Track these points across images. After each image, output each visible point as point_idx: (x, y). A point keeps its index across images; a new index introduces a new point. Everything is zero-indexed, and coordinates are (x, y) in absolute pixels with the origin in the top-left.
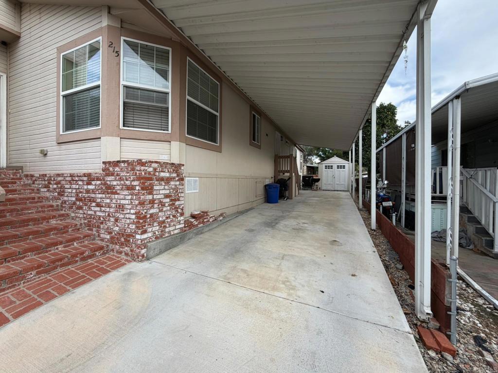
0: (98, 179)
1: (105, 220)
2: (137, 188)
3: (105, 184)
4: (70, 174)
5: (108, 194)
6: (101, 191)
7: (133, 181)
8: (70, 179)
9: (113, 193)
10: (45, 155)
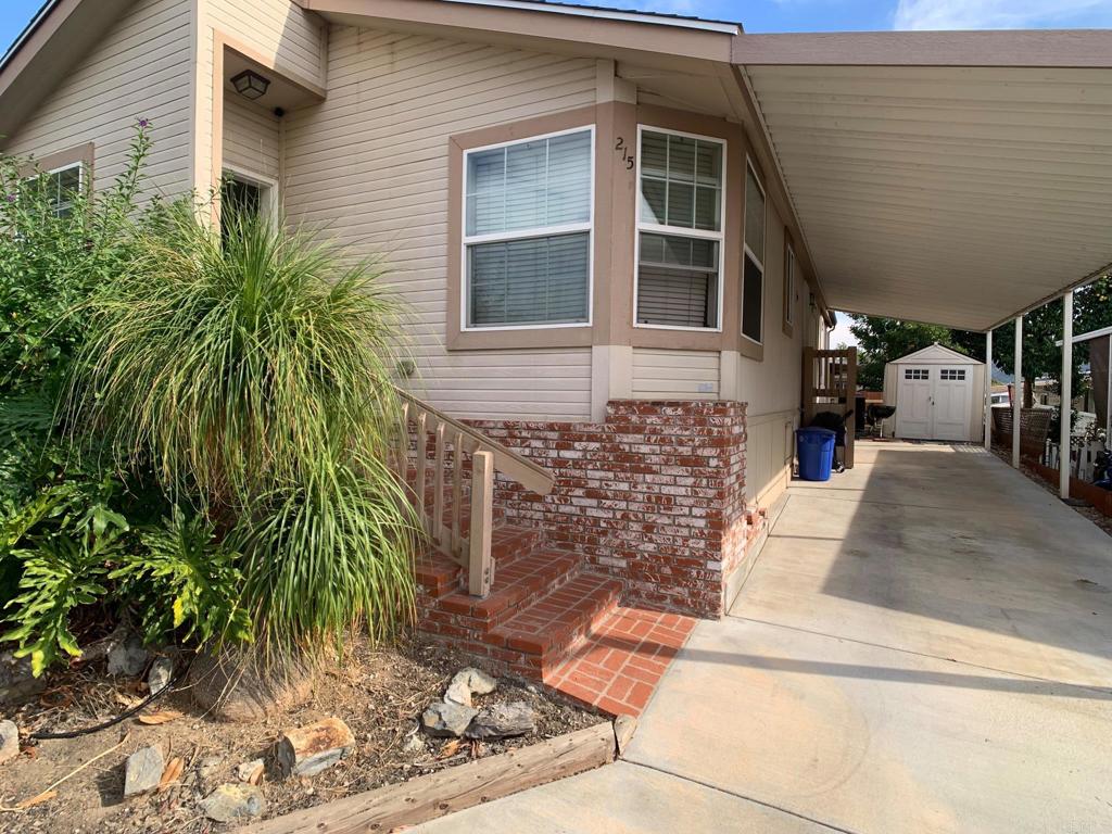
0: (591, 438)
1: (613, 527)
2: (713, 463)
3: (615, 449)
4: (505, 423)
5: (623, 471)
6: (602, 466)
7: (699, 446)
8: (504, 433)
9: (637, 470)
10: (409, 374)
